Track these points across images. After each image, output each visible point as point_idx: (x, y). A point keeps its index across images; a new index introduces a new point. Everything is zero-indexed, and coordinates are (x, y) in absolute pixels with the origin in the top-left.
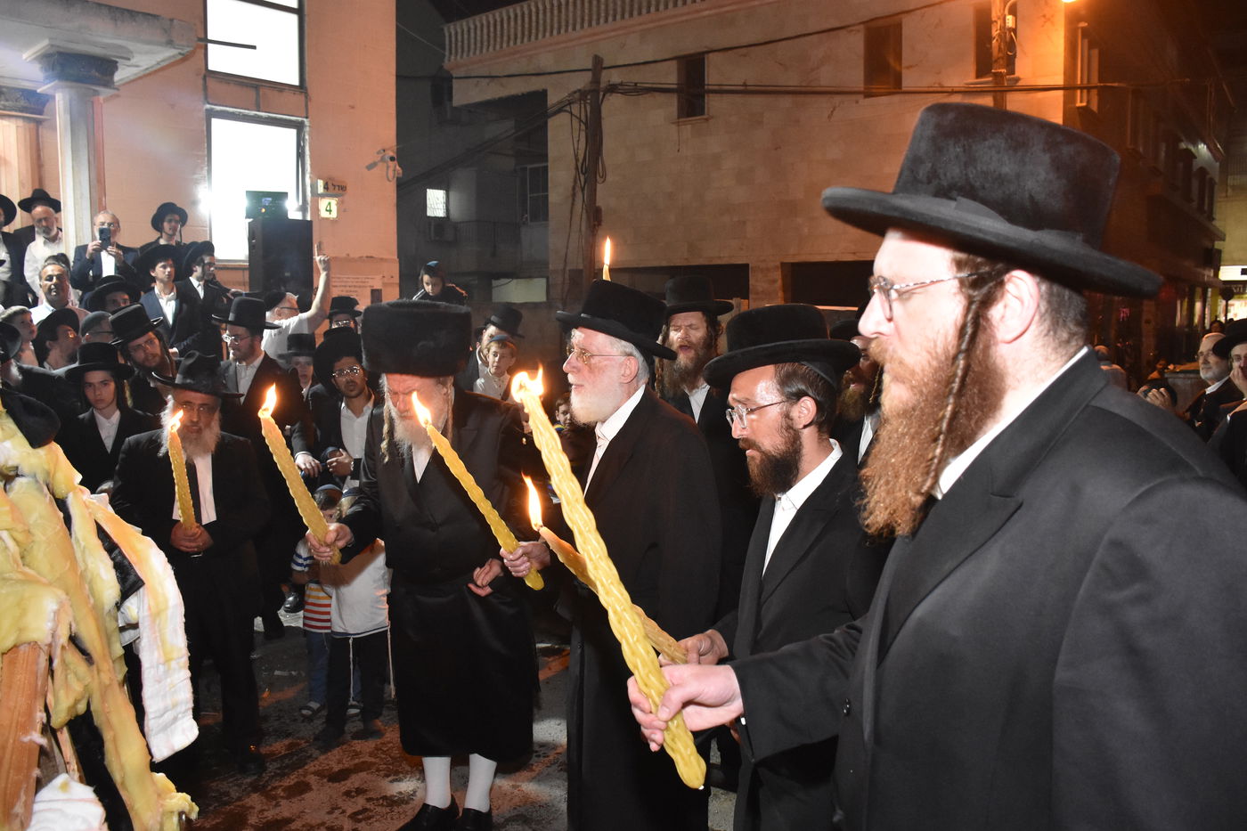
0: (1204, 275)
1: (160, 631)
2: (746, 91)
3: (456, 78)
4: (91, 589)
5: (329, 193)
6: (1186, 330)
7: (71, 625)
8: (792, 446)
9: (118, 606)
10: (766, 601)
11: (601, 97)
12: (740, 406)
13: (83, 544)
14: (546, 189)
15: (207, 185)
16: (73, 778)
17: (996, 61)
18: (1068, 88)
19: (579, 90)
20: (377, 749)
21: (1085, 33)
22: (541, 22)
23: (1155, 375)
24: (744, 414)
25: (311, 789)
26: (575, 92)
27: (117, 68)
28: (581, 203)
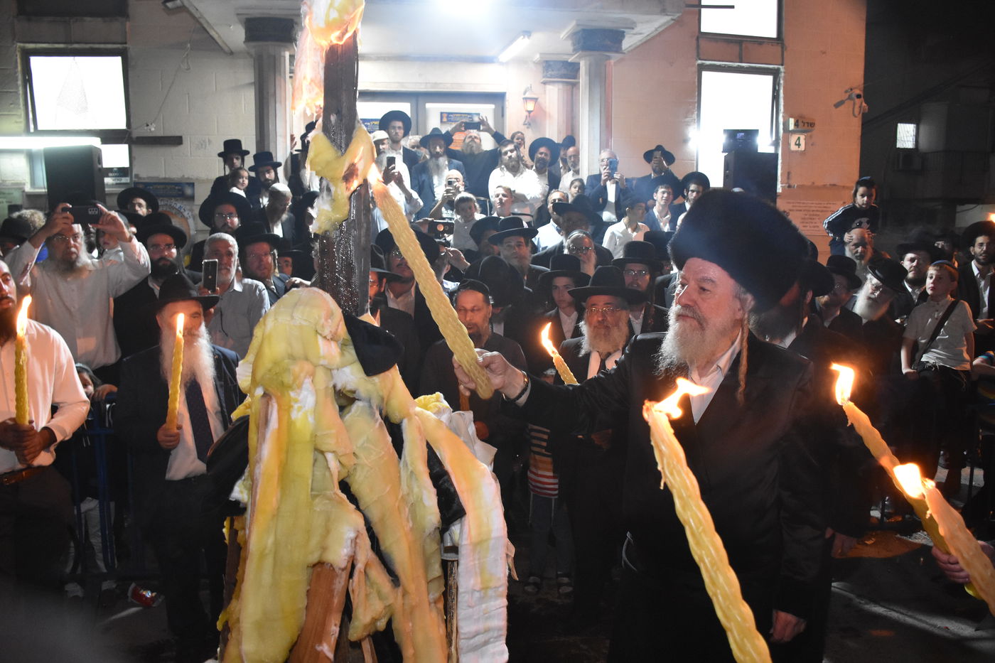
1: (479, 559)
5: (799, 129)
9: (440, 530)
13: (410, 468)
15: (696, 126)
27: (624, 37)
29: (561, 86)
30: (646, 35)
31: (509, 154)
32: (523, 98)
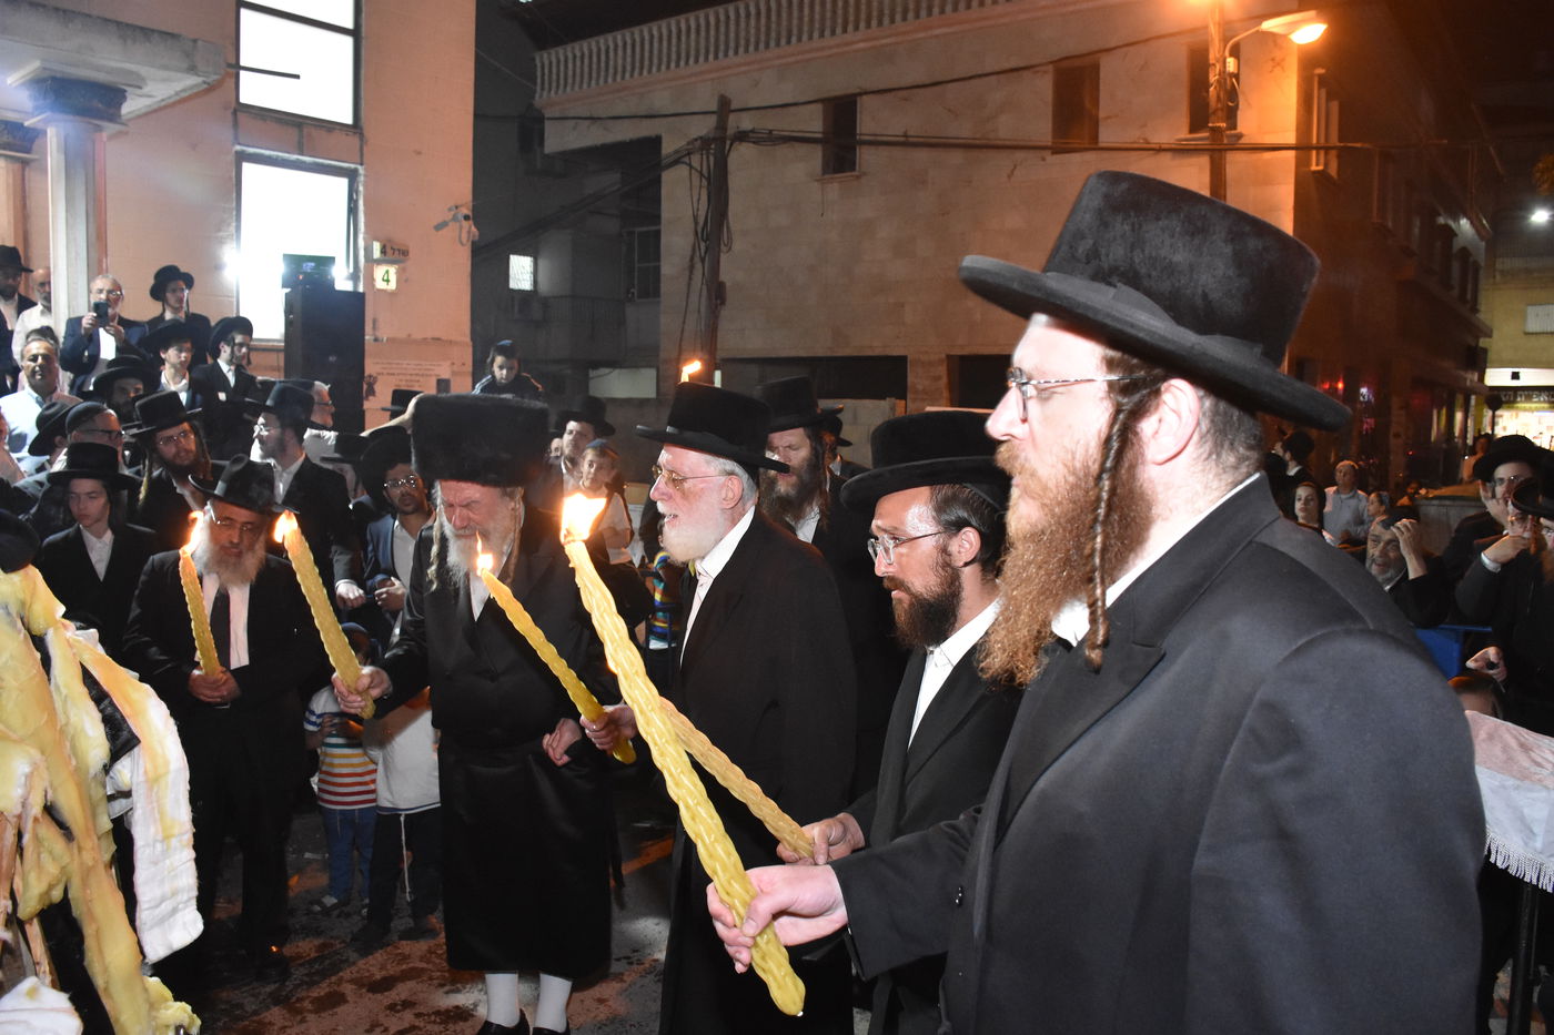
0: (1466, 379)
1: (158, 801)
2: (906, 143)
3: (548, 119)
4: (73, 747)
5: (387, 258)
6: (1444, 446)
7: (46, 792)
8: (949, 587)
9: (107, 769)
10: (912, 779)
11: (727, 147)
12: (886, 536)
13: (64, 691)
14: (658, 258)
15: (234, 244)
16: (43, 983)
17: (1214, 113)
18: (1302, 148)
19: (701, 138)
20: (430, 952)
21: (1322, 81)
22: (656, 52)
23: (1405, 501)
24: (891, 547)
25: (346, 1001)
26: (696, 140)
27: (124, 98)
28: (700, 276)
30: (159, 99)
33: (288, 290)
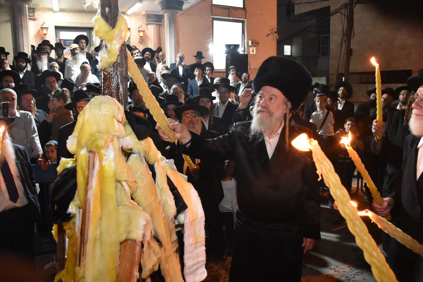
1: (193, 229)
3: (295, 4)
5: (253, 45)
7: (152, 231)
9: (176, 217)
11: (353, 6)
13: (160, 187)
14: (329, 43)
15: (211, 43)
19: (345, 4)
26: (343, 5)
27: (183, 4)
28: (344, 47)
29: (155, 26)
30: (192, 4)
31: (137, 54)
32: (138, 31)
33: (227, 55)
